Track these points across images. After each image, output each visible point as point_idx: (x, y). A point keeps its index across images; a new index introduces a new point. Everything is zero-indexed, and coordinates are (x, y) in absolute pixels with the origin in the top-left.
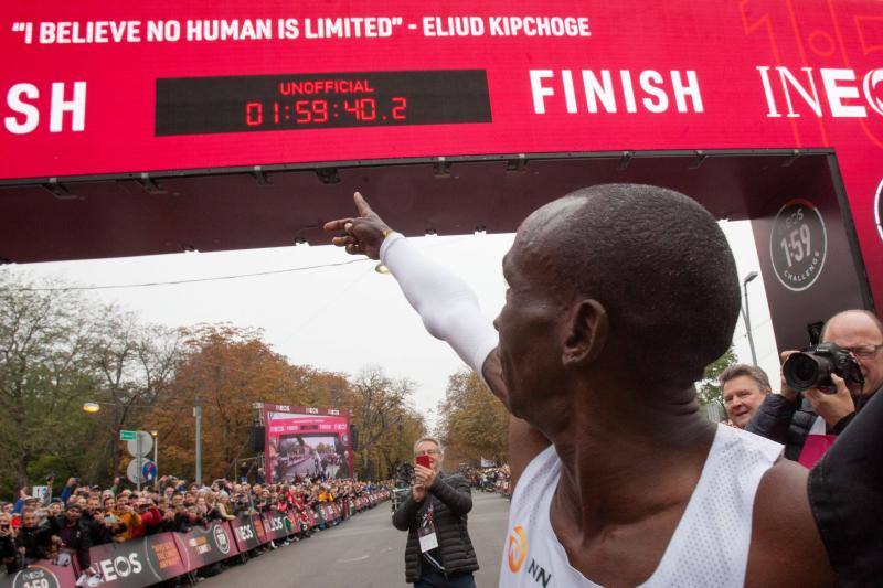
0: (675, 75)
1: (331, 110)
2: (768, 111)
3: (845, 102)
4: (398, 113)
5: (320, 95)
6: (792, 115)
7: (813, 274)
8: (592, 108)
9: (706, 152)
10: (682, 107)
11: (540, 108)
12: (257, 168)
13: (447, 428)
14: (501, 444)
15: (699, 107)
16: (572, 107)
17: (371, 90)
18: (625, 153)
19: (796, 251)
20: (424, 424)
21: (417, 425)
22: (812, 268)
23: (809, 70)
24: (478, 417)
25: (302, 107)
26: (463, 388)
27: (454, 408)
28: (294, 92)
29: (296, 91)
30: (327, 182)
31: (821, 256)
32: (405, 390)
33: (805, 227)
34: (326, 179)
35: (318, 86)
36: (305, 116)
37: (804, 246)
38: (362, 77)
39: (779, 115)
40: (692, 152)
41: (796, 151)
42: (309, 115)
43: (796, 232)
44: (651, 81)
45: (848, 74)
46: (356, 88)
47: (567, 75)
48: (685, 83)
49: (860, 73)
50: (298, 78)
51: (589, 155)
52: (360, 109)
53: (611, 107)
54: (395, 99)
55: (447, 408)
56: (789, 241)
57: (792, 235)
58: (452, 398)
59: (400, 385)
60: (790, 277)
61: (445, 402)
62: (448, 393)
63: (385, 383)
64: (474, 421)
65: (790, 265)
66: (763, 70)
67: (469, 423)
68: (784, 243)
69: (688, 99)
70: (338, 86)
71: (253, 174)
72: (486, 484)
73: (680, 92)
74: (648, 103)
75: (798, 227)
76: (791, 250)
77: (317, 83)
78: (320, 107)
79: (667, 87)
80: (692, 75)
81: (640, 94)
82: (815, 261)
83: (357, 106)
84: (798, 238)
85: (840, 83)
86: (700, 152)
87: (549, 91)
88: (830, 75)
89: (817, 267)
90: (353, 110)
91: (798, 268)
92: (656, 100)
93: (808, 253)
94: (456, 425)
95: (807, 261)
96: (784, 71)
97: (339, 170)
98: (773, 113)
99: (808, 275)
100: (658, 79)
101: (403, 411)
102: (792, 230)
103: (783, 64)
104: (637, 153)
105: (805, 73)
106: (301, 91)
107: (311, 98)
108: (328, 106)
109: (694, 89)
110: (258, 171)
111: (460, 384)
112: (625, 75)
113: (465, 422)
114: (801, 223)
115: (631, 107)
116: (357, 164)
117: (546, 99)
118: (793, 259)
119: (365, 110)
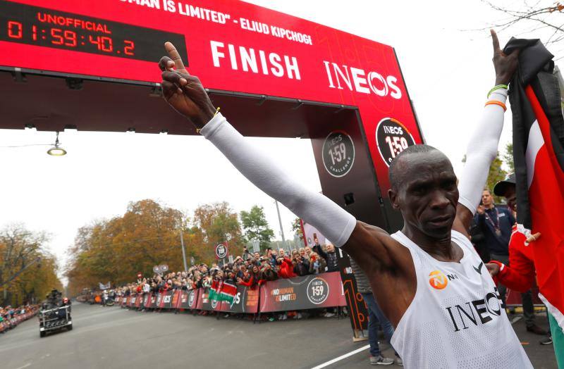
0: (287, 58)
1: (78, 39)
2: (329, 84)
3: (362, 85)
4: (128, 51)
5: (71, 27)
6: (340, 88)
7: (347, 169)
8: (245, 69)
9: (303, 101)
10: (290, 76)
11: (217, 64)
12: (18, 69)
13: (74, 265)
14: (117, 273)
15: (298, 77)
16: (234, 66)
17: (109, 32)
18: (263, 96)
19: (338, 157)
20: (56, 263)
21: (51, 264)
22: (346, 166)
23: (346, 67)
24: (101, 256)
25: (55, 33)
26: (88, 236)
27: (81, 251)
28: (49, 21)
29: (51, 20)
30: (73, 88)
31: (352, 159)
32: (43, 239)
33: (343, 144)
34: (73, 86)
35: (68, 21)
36: (58, 40)
37: (342, 154)
38: (103, 22)
39: (334, 87)
40: (295, 100)
41: (343, 106)
42: (62, 40)
43: (337, 147)
44: (275, 59)
45: (362, 72)
46: (98, 29)
47: (231, 47)
48: (291, 63)
49: (367, 73)
50: (52, 12)
51: (244, 94)
52: (101, 44)
53: (255, 70)
54: (126, 41)
55: (75, 250)
56: (333, 151)
57: (336, 148)
58: (79, 244)
59: (39, 236)
60: (334, 169)
61: (74, 246)
62: (76, 240)
63: (26, 234)
64: (98, 258)
65: (334, 163)
66: (327, 63)
67: (93, 260)
68: (330, 152)
69: (293, 72)
70: (86, 25)
71: (14, 73)
72: (107, 301)
73: (289, 68)
74: (273, 70)
75: (339, 144)
76: (334, 156)
77: (68, 19)
78: (70, 35)
79: (283, 63)
80: (294, 60)
81: (270, 66)
82: (348, 162)
83: (99, 40)
84: (338, 150)
85: (359, 76)
86: (300, 101)
87: (222, 55)
88: (355, 71)
89: (349, 165)
90: (96, 43)
91: (338, 165)
92: (277, 70)
93: (344, 158)
94: (83, 262)
95: (344, 162)
96: (335, 65)
97: (84, 81)
98: (332, 86)
99: (344, 169)
100: (279, 59)
101: (40, 254)
102: (336, 145)
103: (335, 62)
104: (269, 97)
105: (344, 68)
106: (55, 22)
107: (64, 28)
108: (76, 36)
109: (295, 67)
110: (17, 72)
111: (86, 234)
112: (262, 53)
113: (89, 260)
114: (340, 142)
115: (266, 72)
116: (99, 79)
117: (220, 59)
118: (336, 161)
119: (104, 44)
